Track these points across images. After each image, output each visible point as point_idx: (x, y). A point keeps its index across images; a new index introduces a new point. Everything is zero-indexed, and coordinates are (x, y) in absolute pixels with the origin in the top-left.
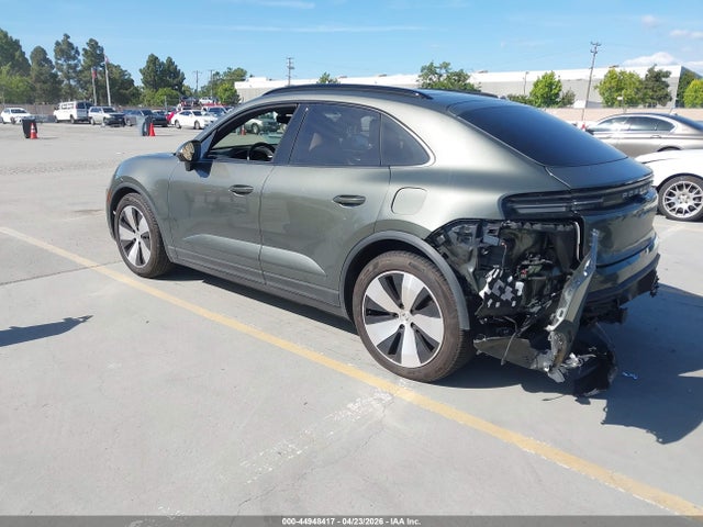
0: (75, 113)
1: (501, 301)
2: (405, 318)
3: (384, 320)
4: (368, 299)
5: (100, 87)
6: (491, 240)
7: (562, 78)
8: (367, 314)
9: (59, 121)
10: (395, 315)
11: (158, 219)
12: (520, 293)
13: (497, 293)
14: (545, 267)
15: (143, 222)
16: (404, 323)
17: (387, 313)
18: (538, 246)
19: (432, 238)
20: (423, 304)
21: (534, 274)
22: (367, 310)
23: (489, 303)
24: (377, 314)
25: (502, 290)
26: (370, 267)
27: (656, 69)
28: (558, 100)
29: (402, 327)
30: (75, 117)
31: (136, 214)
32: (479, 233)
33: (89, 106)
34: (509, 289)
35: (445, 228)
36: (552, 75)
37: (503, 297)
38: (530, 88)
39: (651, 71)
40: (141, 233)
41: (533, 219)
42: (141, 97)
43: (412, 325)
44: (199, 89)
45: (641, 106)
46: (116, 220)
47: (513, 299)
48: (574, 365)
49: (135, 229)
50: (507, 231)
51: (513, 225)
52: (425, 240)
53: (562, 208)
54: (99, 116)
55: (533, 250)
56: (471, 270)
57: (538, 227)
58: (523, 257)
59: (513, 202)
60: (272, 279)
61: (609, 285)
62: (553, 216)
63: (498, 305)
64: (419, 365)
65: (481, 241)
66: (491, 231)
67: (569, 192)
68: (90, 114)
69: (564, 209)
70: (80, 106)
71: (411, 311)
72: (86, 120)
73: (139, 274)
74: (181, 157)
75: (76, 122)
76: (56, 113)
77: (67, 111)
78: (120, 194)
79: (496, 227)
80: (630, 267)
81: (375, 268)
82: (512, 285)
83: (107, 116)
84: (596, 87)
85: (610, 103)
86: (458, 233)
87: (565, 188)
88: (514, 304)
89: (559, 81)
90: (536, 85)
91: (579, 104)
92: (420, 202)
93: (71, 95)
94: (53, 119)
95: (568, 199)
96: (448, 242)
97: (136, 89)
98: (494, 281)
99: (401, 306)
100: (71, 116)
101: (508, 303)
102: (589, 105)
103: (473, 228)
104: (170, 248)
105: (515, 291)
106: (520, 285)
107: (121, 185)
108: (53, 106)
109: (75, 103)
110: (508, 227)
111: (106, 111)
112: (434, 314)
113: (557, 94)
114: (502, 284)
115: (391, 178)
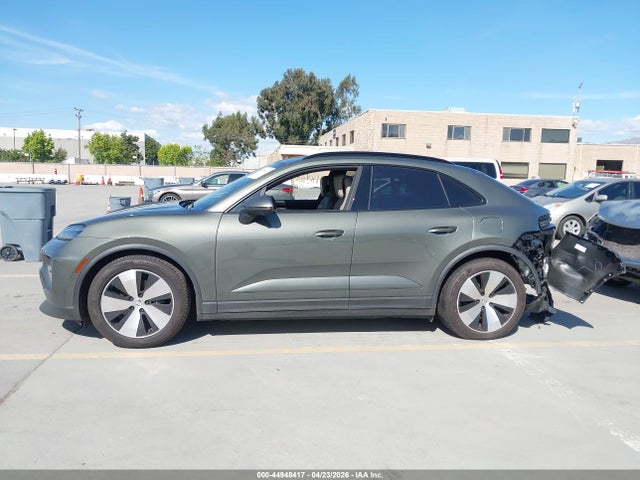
3: (471, 306)
4: (462, 295)
7: (53, 137)
8: (460, 306)
15: (158, 284)
16: (484, 304)
17: (473, 301)
20: (500, 288)
22: (461, 303)
24: (465, 304)
26: (464, 272)
27: (127, 134)
28: (51, 156)
29: (483, 307)
36: (42, 133)
38: (21, 144)
39: (123, 135)
43: (490, 304)
52: (511, 247)
60: (358, 303)
71: (490, 295)
79: (539, 235)
81: (468, 272)
84: (86, 147)
85: (101, 160)
89: (50, 139)
90: (27, 141)
91: (70, 160)
99: (482, 294)
102: (79, 161)
112: (509, 293)
113: (50, 151)
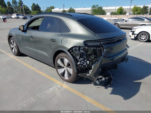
0: (16, 16)
1: (83, 65)
2: (65, 68)
3: (61, 68)
4: (58, 64)
5: (22, 10)
6: (82, 51)
8: (58, 67)
9: (13, 18)
10: (64, 67)
11: (17, 43)
12: (88, 64)
13: (82, 64)
14: (95, 57)
15: (15, 43)
16: (65, 69)
17: (62, 67)
18: (93, 52)
19: (69, 50)
20: (69, 65)
21: (92, 59)
22: (58, 66)
23: (80, 66)
24: (60, 67)
25: (83, 63)
26: (58, 56)
27: (145, 6)
28: (123, 13)
29: (65, 70)
30: (16, 17)
31: (13, 41)
32: (79, 49)
33: (19, 15)
34: (85, 63)
35: (72, 48)
36: (122, 7)
37: (84, 65)
38: (117, 10)
40: (15, 46)
41: (91, 46)
42: (31, 13)
43: (67, 70)
44: (44, 11)
45: (141, 14)
46: (10, 42)
47: (86, 65)
48: (103, 80)
49: (13, 45)
50: (85, 49)
51: (86, 48)
52: (68, 51)
53: (98, 44)
54: (21, 17)
55: (92, 53)
56: (78, 58)
57: (92, 48)
58: (90, 55)
59: (87, 42)
60: (39, 58)
61: (111, 61)
62: (96, 46)
63: (82, 66)
64: (68, 79)
65: (80, 51)
66: (82, 49)
67: (100, 40)
68: (19, 17)
69: (99, 44)
70: (17, 15)
71: (67, 67)
72: (18, 18)
73: (15, 55)
74: (20, 29)
75: (16, 18)
76: (12, 16)
77: (14, 16)
78: (10, 37)
79: (83, 48)
80: (117, 57)
81: (59, 56)
82: (86, 62)
83: (23, 17)
84: (131, 10)
85: (134, 14)
86: (75, 49)
87: (99, 39)
88: (87, 66)
89: (123, 9)
90: (118, 9)
91: (128, 14)
92: (67, 42)
93: (16, 12)
94: (11, 18)
95: (100, 41)
96: (72, 51)
97: (30, 11)
98: (81, 61)
99: (65, 65)
100: (15, 17)
101: (85, 66)
102: (130, 14)
103: (78, 48)
104: (20, 50)
105: (87, 63)
106: (88, 62)
107: (10, 35)
108: (11, 15)
109: (16, 14)
110: (85, 48)
111: (23, 16)
112: (71, 68)
113: (123, 12)
114: (84, 62)
115: (62, 35)
